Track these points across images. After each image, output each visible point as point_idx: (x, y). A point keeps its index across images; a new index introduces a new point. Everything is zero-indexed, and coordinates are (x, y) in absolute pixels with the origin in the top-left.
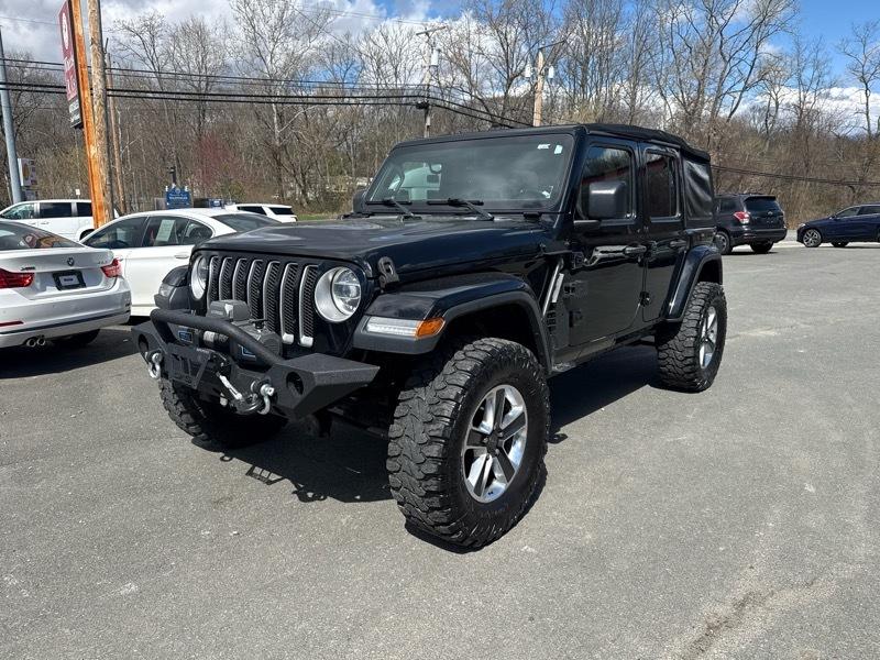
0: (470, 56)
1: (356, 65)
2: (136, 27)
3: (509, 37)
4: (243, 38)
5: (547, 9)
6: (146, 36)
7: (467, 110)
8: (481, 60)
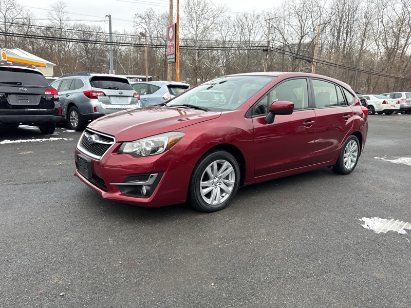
0: (285, 26)
1: (232, 30)
2: (143, 16)
3: (303, 17)
4: (186, 19)
5: (322, 5)
6: (147, 20)
7: (281, 50)
8: (290, 28)
